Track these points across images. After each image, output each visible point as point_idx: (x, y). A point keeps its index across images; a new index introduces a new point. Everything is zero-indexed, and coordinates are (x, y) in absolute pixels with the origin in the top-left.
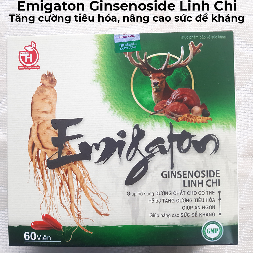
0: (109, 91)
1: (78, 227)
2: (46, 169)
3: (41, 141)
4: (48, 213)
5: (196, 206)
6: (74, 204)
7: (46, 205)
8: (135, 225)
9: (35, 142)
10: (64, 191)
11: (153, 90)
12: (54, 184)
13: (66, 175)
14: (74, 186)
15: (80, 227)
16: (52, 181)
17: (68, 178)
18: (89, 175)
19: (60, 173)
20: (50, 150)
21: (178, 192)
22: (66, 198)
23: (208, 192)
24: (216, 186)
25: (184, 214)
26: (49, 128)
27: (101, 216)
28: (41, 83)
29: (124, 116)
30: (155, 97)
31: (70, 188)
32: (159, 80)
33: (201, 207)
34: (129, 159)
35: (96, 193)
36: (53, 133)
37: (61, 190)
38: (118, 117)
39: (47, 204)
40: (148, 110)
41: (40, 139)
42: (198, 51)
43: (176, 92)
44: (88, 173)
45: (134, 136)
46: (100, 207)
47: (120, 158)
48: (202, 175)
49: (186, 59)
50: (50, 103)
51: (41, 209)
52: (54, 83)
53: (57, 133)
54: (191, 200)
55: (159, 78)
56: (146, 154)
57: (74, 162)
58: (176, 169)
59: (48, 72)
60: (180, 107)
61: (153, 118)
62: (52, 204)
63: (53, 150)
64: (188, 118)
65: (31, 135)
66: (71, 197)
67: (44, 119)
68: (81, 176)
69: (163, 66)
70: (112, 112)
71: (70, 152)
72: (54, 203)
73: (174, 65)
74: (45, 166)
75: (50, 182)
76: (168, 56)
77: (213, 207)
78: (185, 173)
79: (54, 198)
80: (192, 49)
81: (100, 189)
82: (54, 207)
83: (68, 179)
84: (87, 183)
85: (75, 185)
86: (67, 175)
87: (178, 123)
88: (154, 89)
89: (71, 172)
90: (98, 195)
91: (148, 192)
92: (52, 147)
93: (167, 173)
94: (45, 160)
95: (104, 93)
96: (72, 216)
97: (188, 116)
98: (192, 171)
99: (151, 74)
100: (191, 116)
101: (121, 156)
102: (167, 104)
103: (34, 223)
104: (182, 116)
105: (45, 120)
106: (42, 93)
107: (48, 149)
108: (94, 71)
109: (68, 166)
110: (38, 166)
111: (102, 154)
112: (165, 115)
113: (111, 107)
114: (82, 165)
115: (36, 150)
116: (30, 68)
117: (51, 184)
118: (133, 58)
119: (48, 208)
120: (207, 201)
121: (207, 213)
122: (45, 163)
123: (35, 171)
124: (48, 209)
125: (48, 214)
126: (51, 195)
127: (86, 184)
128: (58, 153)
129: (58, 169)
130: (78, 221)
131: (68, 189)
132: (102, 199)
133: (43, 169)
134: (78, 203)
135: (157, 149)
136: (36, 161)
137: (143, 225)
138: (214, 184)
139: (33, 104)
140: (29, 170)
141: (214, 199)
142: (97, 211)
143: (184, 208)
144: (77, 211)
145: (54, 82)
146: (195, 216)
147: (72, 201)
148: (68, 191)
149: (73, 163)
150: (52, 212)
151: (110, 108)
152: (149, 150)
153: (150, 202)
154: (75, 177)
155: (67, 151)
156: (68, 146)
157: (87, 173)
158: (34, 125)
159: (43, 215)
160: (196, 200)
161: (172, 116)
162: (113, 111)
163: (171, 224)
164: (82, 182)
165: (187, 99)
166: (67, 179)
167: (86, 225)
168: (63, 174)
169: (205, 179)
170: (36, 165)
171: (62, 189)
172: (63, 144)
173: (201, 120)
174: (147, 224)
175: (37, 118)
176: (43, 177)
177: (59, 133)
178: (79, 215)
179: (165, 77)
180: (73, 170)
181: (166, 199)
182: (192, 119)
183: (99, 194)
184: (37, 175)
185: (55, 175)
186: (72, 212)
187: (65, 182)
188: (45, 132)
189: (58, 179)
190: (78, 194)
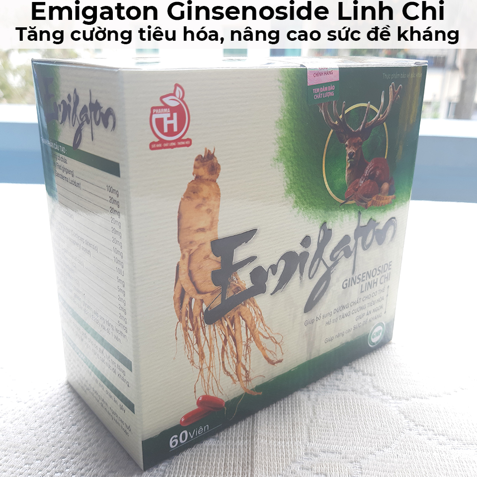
3: (194, 284)
4: (206, 393)
6: (242, 364)
9: (185, 286)
10: (229, 351)
12: (215, 346)
13: (232, 327)
14: (241, 339)
15: (248, 392)
16: (211, 342)
19: (223, 325)
20: (208, 295)
22: (231, 360)
26: (208, 256)
30: (348, 176)
31: (237, 342)
35: (270, 336)
36: (213, 264)
37: (224, 350)
39: (204, 381)
41: (194, 279)
44: (261, 312)
46: (273, 354)
47: (301, 277)
49: (384, 112)
50: (209, 211)
51: (195, 392)
52: (216, 173)
53: (219, 262)
57: (243, 303)
62: (212, 378)
63: (213, 293)
64: (376, 201)
65: (178, 277)
66: (237, 356)
67: (199, 243)
68: (252, 319)
71: (238, 289)
74: (201, 323)
75: (208, 345)
76: (368, 107)
79: (214, 367)
82: (214, 381)
83: (234, 330)
84: (259, 327)
85: (244, 335)
88: (348, 164)
89: (239, 318)
92: (212, 287)
94: (202, 313)
96: (238, 382)
97: (376, 199)
99: (347, 140)
100: (379, 198)
104: (371, 200)
105: (200, 245)
106: (196, 194)
107: (205, 293)
109: (235, 311)
110: (191, 327)
112: (355, 202)
114: (254, 303)
115: (186, 300)
116: (174, 144)
117: (210, 348)
118: (328, 113)
119: (206, 385)
122: (201, 318)
123: (186, 336)
124: (205, 387)
126: (210, 364)
127: (258, 329)
128: (221, 295)
129: (221, 320)
131: (234, 346)
133: (198, 329)
134: (246, 361)
136: (187, 319)
139: (180, 218)
144: (244, 373)
145: (215, 171)
147: (238, 361)
148: (235, 349)
149: (242, 304)
150: (211, 388)
152: (334, 257)
154: (244, 324)
155: (234, 288)
156: (235, 279)
158: (183, 256)
159: (199, 398)
161: (362, 201)
164: (252, 328)
166: (233, 332)
168: (228, 325)
170: (187, 325)
171: (226, 348)
173: (387, 200)
175: (188, 243)
176: (198, 341)
178: (247, 376)
180: (242, 314)
182: (379, 202)
183: (273, 337)
184: (189, 342)
185: (217, 331)
186: (238, 377)
187: (230, 336)
188: (201, 266)
189: (221, 337)
190: (247, 348)
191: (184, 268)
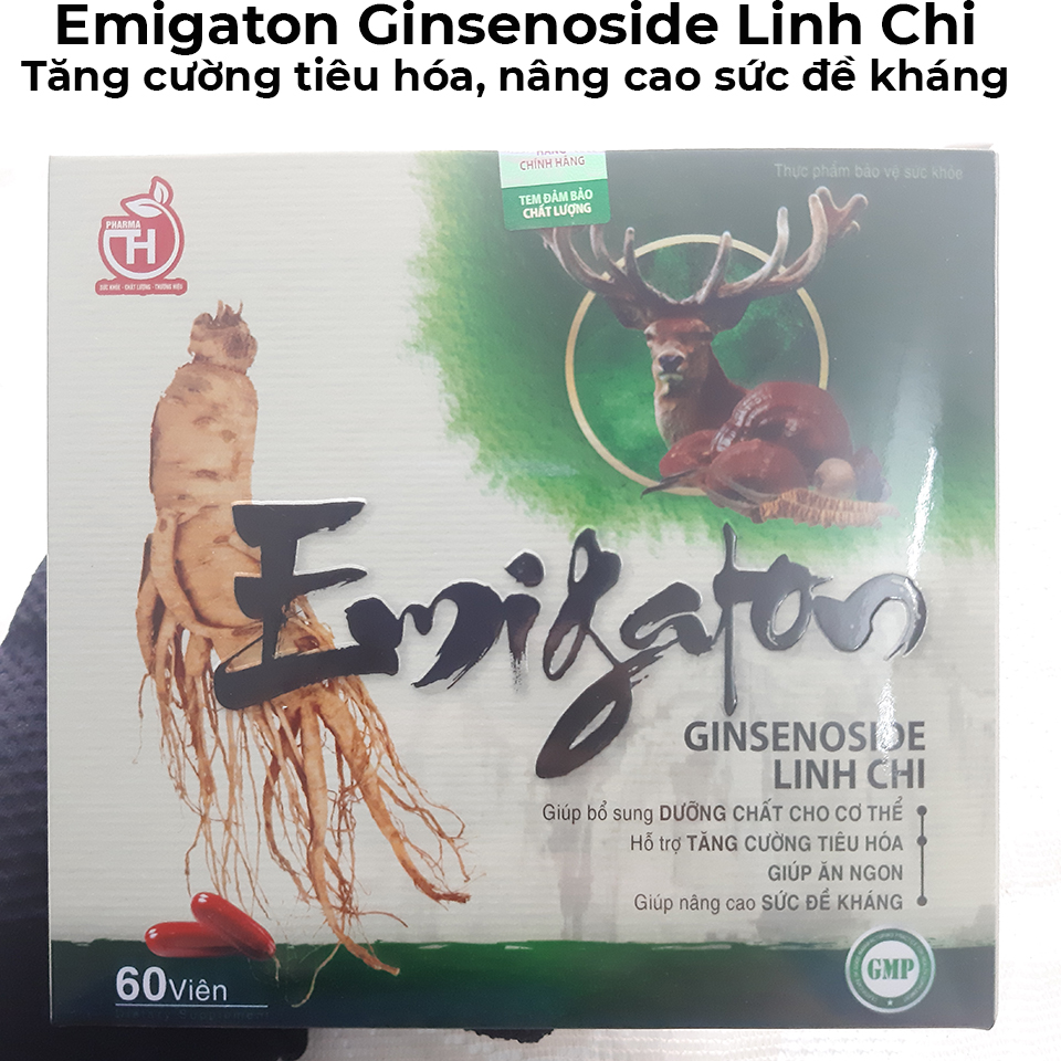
0: (474, 390)
1: (342, 947)
2: (208, 706)
3: (189, 594)
4: (218, 890)
5: (824, 868)
6: (327, 854)
7: (210, 856)
8: (575, 940)
9: (166, 595)
10: (285, 800)
11: (660, 390)
12: (245, 772)
14: (324, 780)
15: (349, 949)
16: (233, 757)
17: (302, 745)
18: (390, 736)
19: (267, 723)
20: (227, 632)
21: (752, 809)
22: (292, 829)
23: (877, 812)
24: (910, 785)
25: (776, 897)
26: (226, 539)
27: (434, 902)
28: (190, 351)
29: (536, 495)
30: (666, 418)
31: (311, 786)
32: (682, 347)
33: (846, 872)
34: (552, 672)
35: (417, 807)
36: (240, 562)
37: (272, 793)
38: (509, 498)
39: (214, 853)
40: (637, 470)
41: (189, 586)
42: (848, 229)
43: (753, 400)
44: (384, 726)
45: (577, 580)
46: (432, 864)
47: (517, 666)
48: (850, 740)
49: (797, 262)
50: (228, 435)
51: (187, 872)
52: (246, 355)
53: (255, 561)
54: (804, 841)
55: (683, 338)
56: (624, 654)
57: (325, 682)
58: (744, 716)
59: (220, 308)
60: (767, 461)
61: (657, 506)
62: (236, 854)
63: (239, 631)
64: (798, 507)
65: (150, 569)
66: (312, 825)
67: (204, 504)
68: (357, 737)
69: (700, 287)
70: (485, 478)
71: (310, 641)
72: (242, 847)
73: (746, 283)
74: (206, 697)
75: (225, 761)
76: (722, 245)
77: (897, 873)
78: (782, 730)
79: (241, 829)
80: (822, 221)
81: (434, 792)
82: (241, 865)
83: (300, 749)
84: (380, 766)
85: (331, 774)
86: (299, 735)
87: (759, 525)
88: (661, 386)
89: (316, 721)
90: (426, 815)
91: (627, 807)
92: (236, 616)
93: (708, 730)
94: (208, 673)
95: (453, 398)
96: (315, 903)
97: (798, 500)
98: (813, 725)
99: (651, 322)
100: (811, 498)
101: (520, 659)
102: (715, 448)
103: (160, 928)
104: (776, 498)
105: (206, 507)
106: (196, 393)
107: (218, 625)
108: (413, 306)
109: (303, 697)
110: (178, 697)
111: (445, 651)
112: (704, 494)
113: (483, 457)
114: (361, 693)
115: (168, 630)
116: (148, 287)
117: (229, 769)
118: (575, 252)
119: (219, 867)
120: (871, 846)
121: (870, 897)
122: (205, 685)
123: (166, 716)
124: (216, 872)
125: (217, 894)
126: (230, 814)
127: (375, 771)
128: (261, 642)
129: (262, 709)
130: (340, 923)
131: (301, 793)
132: (441, 834)
133: (197, 710)
134: (340, 851)
135: (670, 634)
136: (167, 674)
137: (607, 940)
138: (903, 780)
139: (157, 438)
140: (140, 712)
141: (897, 838)
142: (419, 881)
143: (777, 874)
144: (335, 883)
145: (244, 350)
146: (822, 908)
147: (315, 841)
148: (303, 800)
149: (324, 686)
150: (235, 884)
151: (479, 462)
152: (638, 636)
153: (637, 846)
154: (331, 741)
155: (297, 635)
156: (302, 614)
157: (381, 728)
158: (162, 525)
159: (198, 897)
160: (827, 842)
161: (736, 496)
162: (489, 477)
163: (722, 937)
164: (358, 762)
165: (798, 428)
166: (298, 752)
167: (371, 941)
168: (281, 728)
169: (863, 759)
170: (168, 690)
171: (276, 789)
172: (283, 609)
173: (852, 514)
174: (624, 937)
175: (175, 497)
176: (197, 741)
177: (265, 563)
178: (346, 896)
179: (709, 337)
180: (323, 711)
181: (704, 838)
182: (815, 512)
183: (428, 813)
184: (173, 735)
185: (249, 733)
186: (314, 885)
187: (288, 760)
188: (208, 558)
189: (261, 752)
190: (342, 814)
191: (163, 553)
